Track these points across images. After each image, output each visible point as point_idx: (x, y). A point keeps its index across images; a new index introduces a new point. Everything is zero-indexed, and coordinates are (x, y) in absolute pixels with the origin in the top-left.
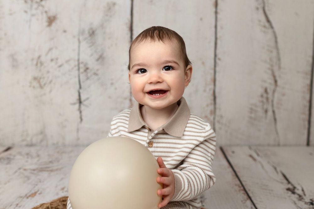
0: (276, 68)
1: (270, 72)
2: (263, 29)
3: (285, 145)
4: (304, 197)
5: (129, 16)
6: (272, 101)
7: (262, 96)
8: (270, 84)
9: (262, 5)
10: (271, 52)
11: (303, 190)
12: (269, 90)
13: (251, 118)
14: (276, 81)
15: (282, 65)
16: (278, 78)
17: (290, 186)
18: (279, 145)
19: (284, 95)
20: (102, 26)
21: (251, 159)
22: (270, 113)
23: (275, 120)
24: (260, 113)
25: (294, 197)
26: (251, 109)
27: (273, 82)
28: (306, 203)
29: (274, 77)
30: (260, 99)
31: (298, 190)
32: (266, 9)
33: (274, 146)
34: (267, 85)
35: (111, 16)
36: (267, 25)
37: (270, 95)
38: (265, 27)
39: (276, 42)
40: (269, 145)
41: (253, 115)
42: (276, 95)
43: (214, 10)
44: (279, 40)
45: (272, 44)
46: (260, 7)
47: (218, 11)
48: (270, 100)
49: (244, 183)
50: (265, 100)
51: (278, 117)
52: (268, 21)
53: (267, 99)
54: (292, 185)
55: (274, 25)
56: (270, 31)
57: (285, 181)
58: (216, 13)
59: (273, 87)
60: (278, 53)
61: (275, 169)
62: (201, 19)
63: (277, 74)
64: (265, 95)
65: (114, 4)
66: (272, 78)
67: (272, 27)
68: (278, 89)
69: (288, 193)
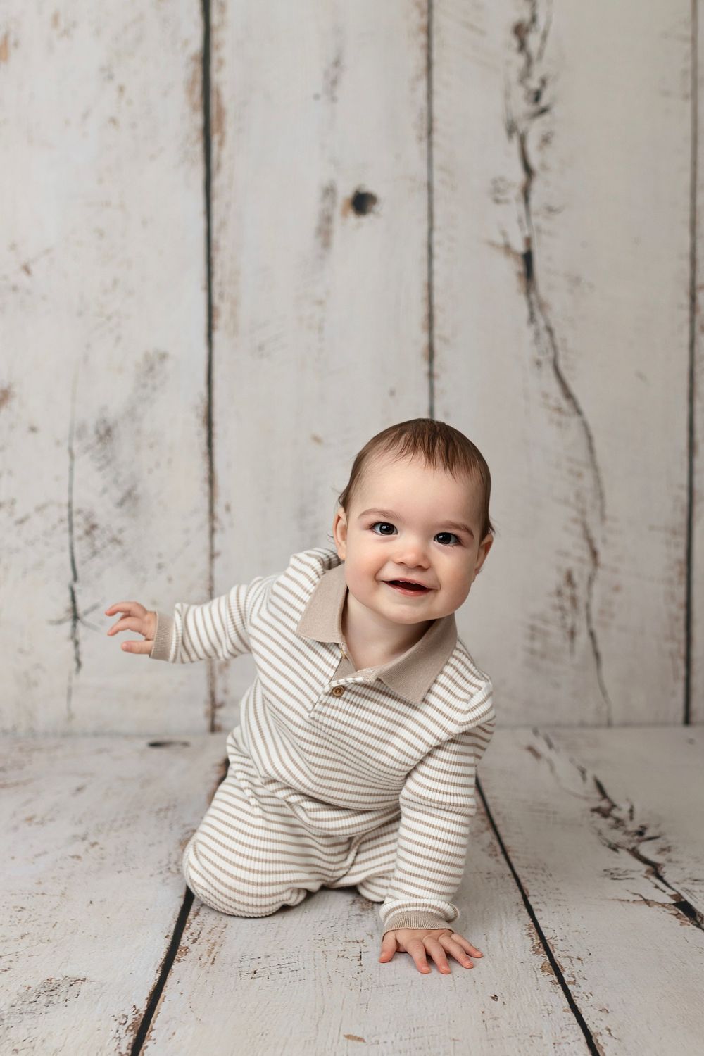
0: (593, 519)
1: (578, 529)
2: (556, 416)
3: (626, 725)
4: (628, 823)
5: (203, 389)
6: (588, 606)
7: (559, 593)
8: (581, 560)
9: (551, 354)
10: (579, 475)
11: (631, 811)
12: (576, 578)
13: (532, 652)
14: (594, 554)
15: (608, 511)
16: (599, 546)
17: (604, 804)
18: (609, 724)
19: (617, 589)
20: (131, 414)
21: (528, 755)
22: (582, 639)
23: (597, 655)
24: (557, 637)
25: (603, 823)
26: (533, 628)
27: (587, 555)
28: (626, 833)
29: (590, 541)
30: (556, 601)
31: (620, 810)
32: (561, 363)
33: (598, 726)
34: (571, 563)
35: (154, 389)
36: (565, 404)
37: (581, 592)
38: (559, 410)
39: (591, 449)
40: (582, 725)
41: (537, 645)
42: (596, 589)
43: (425, 368)
44: (598, 444)
45: (581, 454)
46: (546, 359)
47: (436, 370)
48: (581, 605)
49: (489, 802)
50: (567, 604)
51: (602, 648)
52: (568, 395)
53: (574, 600)
54: (610, 801)
55: (583, 405)
56: (575, 421)
57: (597, 795)
58: (431, 375)
59: (587, 569)
60: (598, 480)
61: (583, 772)
62: (392, 393)
63: (596, 533)
64: (567, 591)
65: (163, 356)
66: (585, 545)
67: (579, 412)
68: (600, 572)
69: (592, 816)
